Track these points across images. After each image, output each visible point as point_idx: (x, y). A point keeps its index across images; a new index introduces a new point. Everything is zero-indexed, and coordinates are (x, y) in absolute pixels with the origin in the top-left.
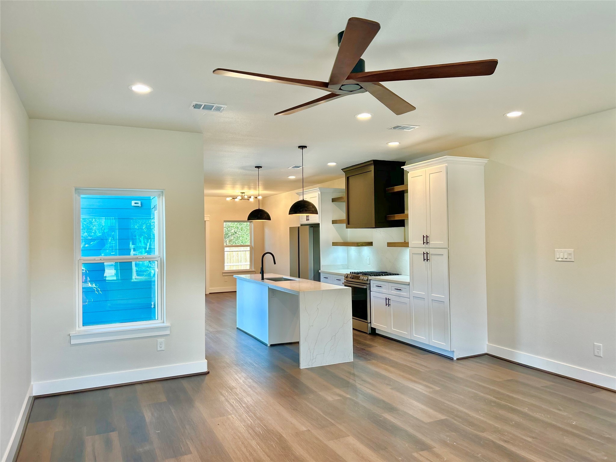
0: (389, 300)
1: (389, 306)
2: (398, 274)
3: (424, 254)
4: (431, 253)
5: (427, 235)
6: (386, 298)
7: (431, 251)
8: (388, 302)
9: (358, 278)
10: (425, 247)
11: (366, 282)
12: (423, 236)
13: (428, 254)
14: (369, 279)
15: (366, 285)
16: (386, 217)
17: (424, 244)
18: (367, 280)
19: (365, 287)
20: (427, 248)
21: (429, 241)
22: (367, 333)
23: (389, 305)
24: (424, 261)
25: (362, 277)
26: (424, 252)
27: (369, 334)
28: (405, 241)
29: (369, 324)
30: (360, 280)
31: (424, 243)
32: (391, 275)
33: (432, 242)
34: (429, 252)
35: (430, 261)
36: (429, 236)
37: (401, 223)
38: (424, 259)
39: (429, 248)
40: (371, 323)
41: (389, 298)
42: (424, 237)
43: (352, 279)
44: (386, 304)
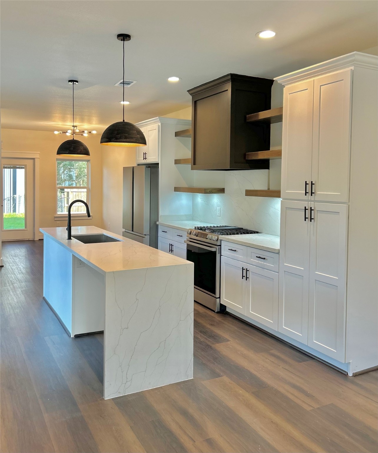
0: (247, 271)
1: (246, 280)
2: (257, 232)
3: (306, 209)
4: (316, 209)
5: (312, 182)
6: (243, 268)
7: (317, 206)
8: (245, 274)
9: (205, 236)
10: (307, 199)
11: (215, 243)
12: (306, 182)
13: (313, 210)
14: (219, 238)
15: (216, 247)
16: (245, 155)
17: (306, 195)
18: (217, 240)
19: (213, 250)
20: (311, 201)
21: (315, 190)
22: (214, 311)
23: (247, 278)
24: (305, 220)
25: (210, 236)
26: (305, 207)
27: (218, 312)
28: (269, 189)
29: (218, 300)
30: (207, 239)
31: (306, 193)
32: (248, 233)
33: (320, 192)
34: (315, 208)
35: (314, 221)
36: (316, 182)
37: (264, 164)
38: (305, 218)
39: (315, 201)
40: (220, 298)
41: (247, 269)
42: (306, 184)
43: (197, 236)
44: (243, 276)
